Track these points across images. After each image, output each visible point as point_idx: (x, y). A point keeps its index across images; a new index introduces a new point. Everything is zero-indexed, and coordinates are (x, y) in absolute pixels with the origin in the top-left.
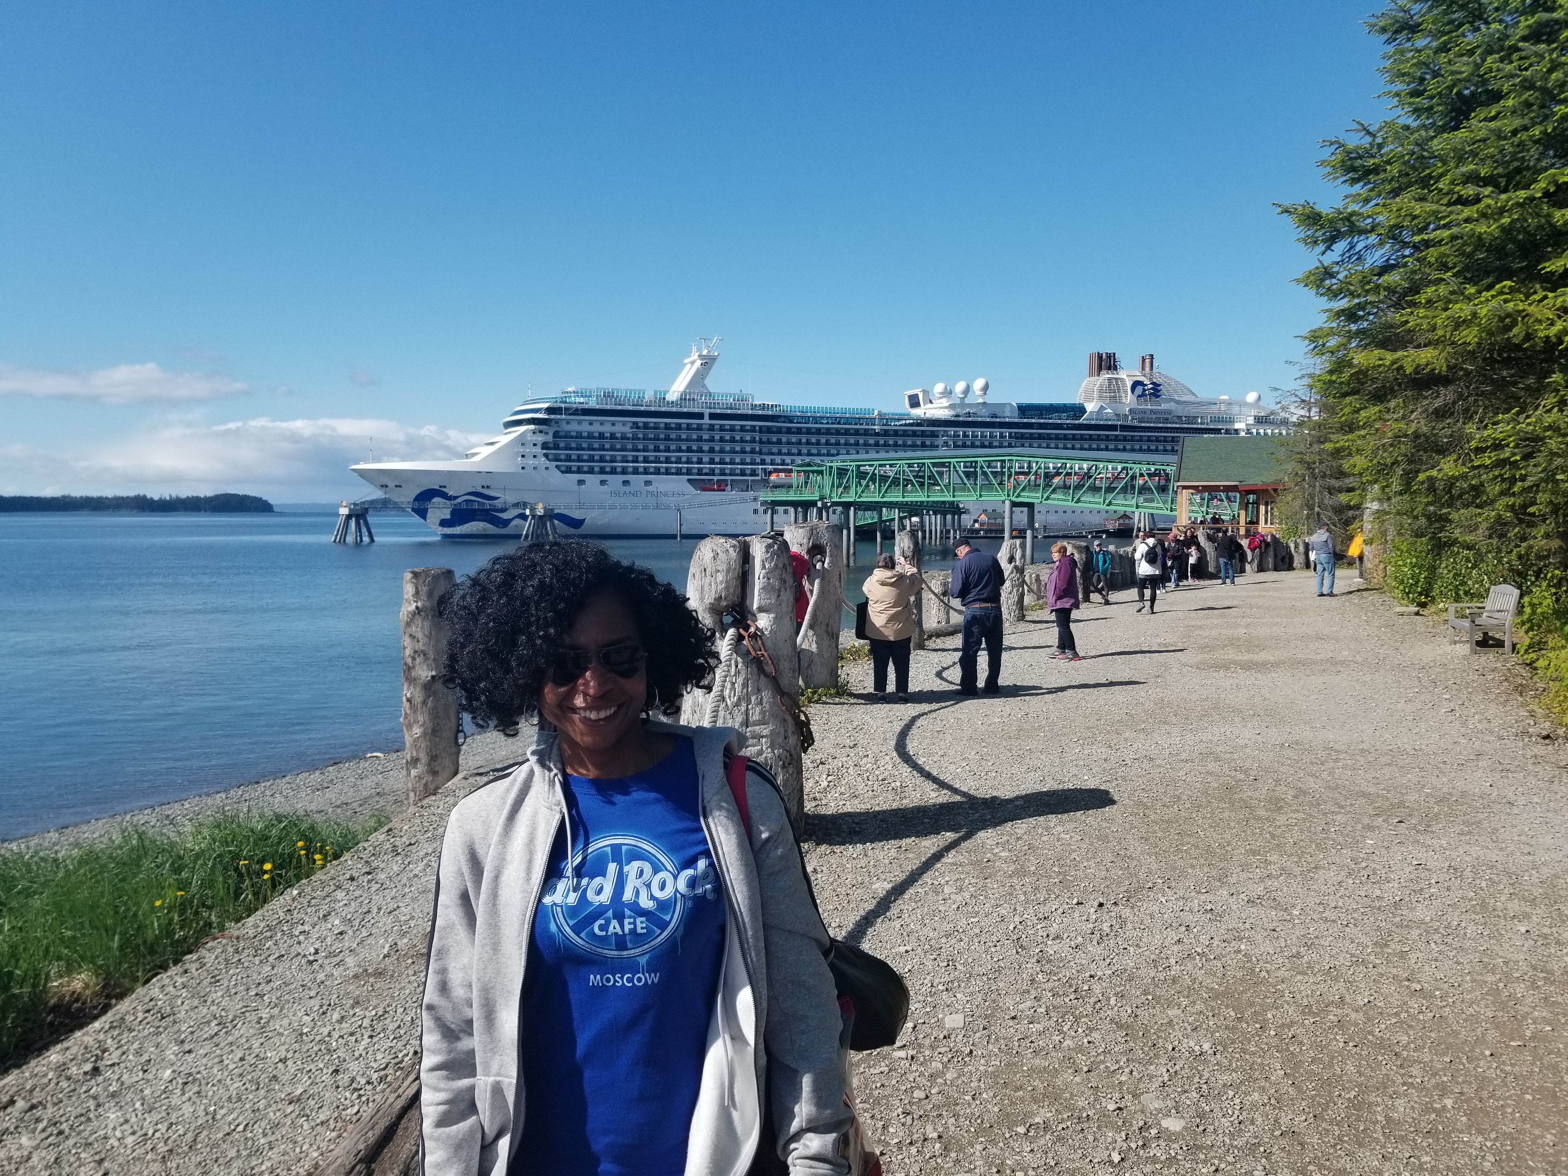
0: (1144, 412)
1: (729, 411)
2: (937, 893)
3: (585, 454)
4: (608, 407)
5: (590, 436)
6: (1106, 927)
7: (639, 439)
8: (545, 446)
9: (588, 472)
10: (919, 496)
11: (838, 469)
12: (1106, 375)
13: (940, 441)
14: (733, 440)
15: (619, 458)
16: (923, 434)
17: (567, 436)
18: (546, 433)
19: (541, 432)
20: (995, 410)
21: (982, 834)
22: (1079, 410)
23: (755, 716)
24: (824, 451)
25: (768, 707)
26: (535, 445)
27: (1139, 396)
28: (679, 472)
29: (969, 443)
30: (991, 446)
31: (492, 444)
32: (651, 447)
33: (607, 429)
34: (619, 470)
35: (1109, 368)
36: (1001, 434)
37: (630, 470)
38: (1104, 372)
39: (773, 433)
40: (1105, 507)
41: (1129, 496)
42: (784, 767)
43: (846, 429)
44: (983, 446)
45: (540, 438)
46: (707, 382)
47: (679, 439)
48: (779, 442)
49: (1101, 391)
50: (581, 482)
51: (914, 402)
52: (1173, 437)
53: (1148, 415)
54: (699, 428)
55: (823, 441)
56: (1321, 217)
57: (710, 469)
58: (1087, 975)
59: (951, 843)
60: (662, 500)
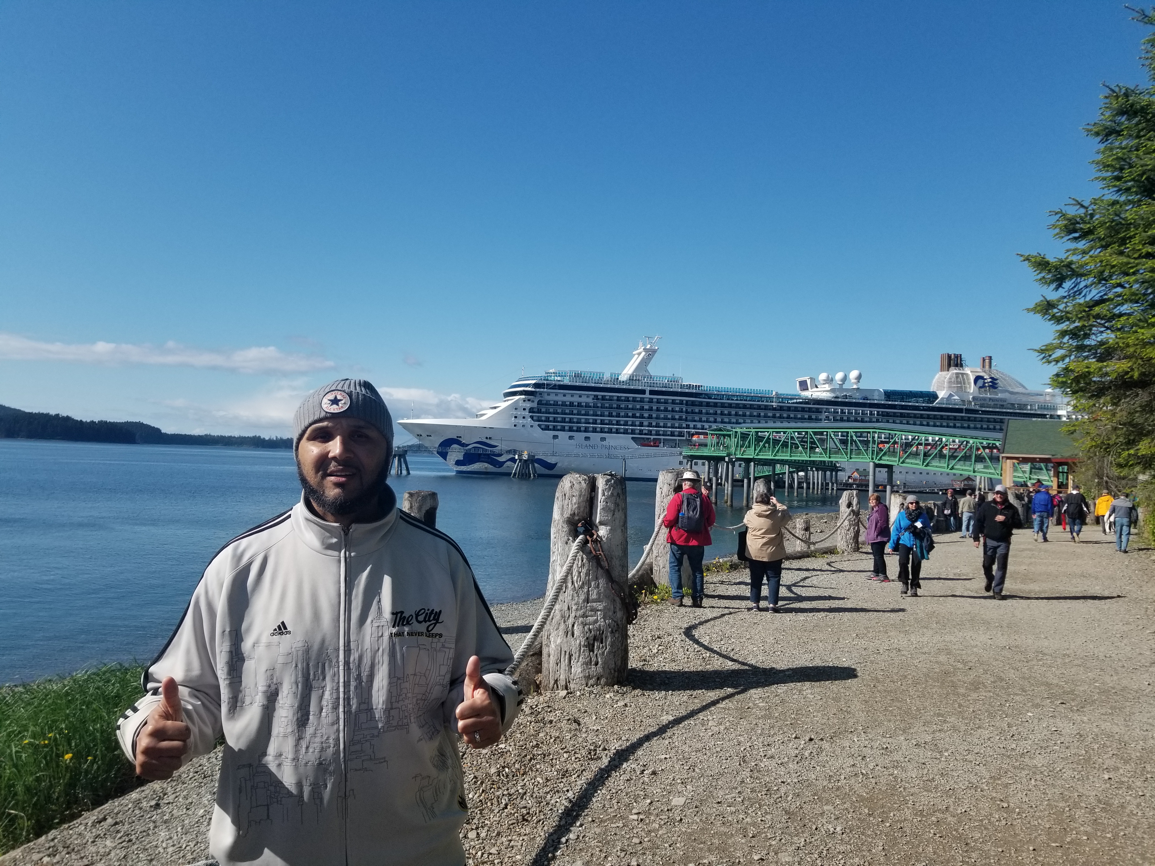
0: (984, 399)
1: (664, 389)
2: (703, 725)
3: (559, 417)
4: (577, 384)
5: (564, 404)
6: (807, 754)
7: (598, 407)
8: (531, 410)
9: (561, 430)
10: (802, 456)
11: (741, 433)
12: (954, 371)
13: (823, 416)
14: (666, 410)
15: (583, 421)
16: (810, 410)
17: (547, 404)
18: (533, 401)
19: (529, 400)
20: (866, 394)
21: (753, 691)
22: (933, 396)
23: (594, 596)
24: (734, 420)
25: (602, 590)
26: (524, 409)
27: (980, 387)
28: (626, 432)
29: (845, 418)
30: (862, 421)
31: (495, 408)
32: (607, 413)
33: (576, 399)
34: (583, 429)
35: (956, 365)
36: (871, 412)
37: (591, 429)
38: (952, 368)
39: (696, 405)
40: (948, 471)
41: (968, 463)
42: (612, 632)
43: (751, 405)
44: (856, 421)
45: (528, 405)
46: (649, 368)
47: (627, 408)
48: (700, 412)
49: (950, 382)
50: (555, 437)
51: (804, 385)
52: (1001, 419)
53: (987, 402)
54: (642, 400)
55: (733, 413)
56: (1049, 264)
57: (648, 430)
58: (780, 781)
59: (728, 695)
60: (612, 451)
